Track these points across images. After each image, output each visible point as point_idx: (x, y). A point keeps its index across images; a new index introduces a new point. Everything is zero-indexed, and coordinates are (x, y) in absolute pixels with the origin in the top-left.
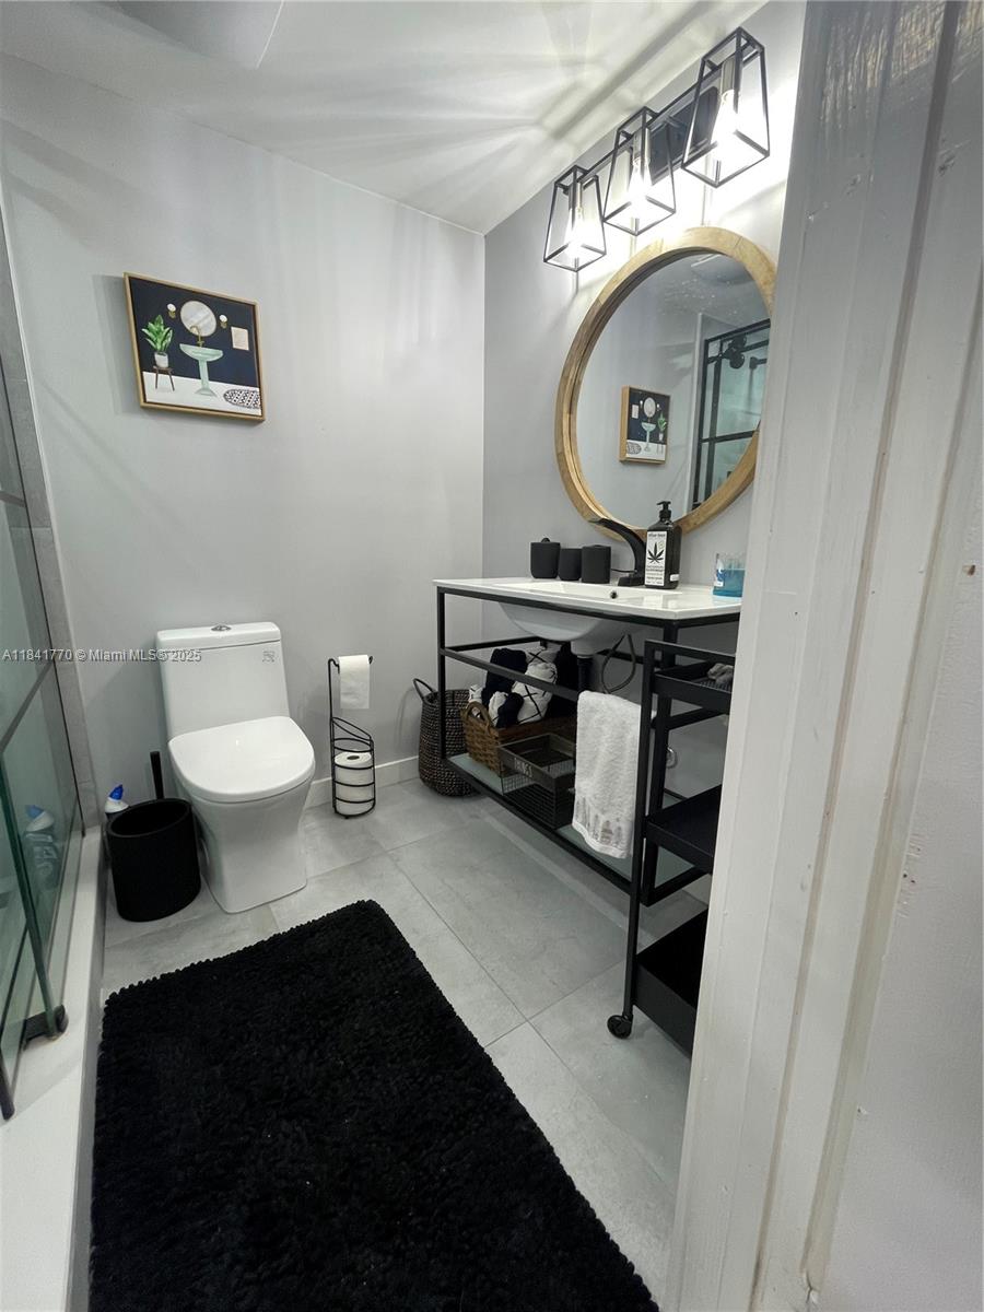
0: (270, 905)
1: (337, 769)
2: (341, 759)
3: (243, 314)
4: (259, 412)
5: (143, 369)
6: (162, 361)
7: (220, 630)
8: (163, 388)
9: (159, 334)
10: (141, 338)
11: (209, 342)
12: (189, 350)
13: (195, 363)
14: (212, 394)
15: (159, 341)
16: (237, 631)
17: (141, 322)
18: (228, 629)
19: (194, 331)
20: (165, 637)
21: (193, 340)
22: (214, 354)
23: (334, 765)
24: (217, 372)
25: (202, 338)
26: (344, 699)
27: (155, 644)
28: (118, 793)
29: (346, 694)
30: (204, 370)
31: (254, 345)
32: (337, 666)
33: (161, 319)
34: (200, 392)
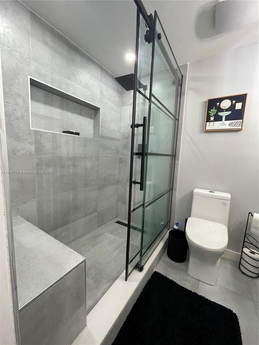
1: (243, 253)
2: (246, 250)
3: (242, 98)
4: (240, 127)
5: (207, 122)
6: (212, 119)
7: (211, 192)
8: (210, 126)
9: (213, 111)
10: (208, 114)
11: (227, 110)
12: (220, 114)
13: (222, 117)
14: (225, 124)
15: (213, 113)
16: (217, 194)
17: (209, 110)
18: (214, 192)
19: (224, 108)
20: (196, 191)
22: (228, 113)
23: (242, 251)
24: (228, 118)
25: (225, 109)
26: (252, 229)
27: (192, 192)
28: (177, 224)
29: (253, 228)
30: (224, 118)
31: (243, 106)
32: (252, 216)
33: (214, 108)
34: (221, 125)
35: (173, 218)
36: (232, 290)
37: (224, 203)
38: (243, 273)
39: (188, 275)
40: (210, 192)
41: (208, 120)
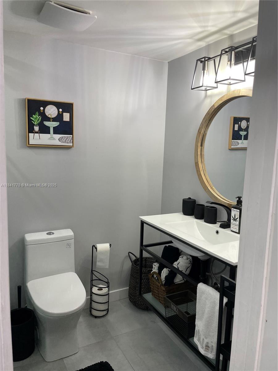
0: (64, 359)
2: (95, 290)
3: (68, 107)
4: (71, 144)
5: (29, 132)
6: (37, 128)
8: (36, 139)
9: (36, 118)
10: (30, 121)
11: (54, 120)
12: (47, 123)
13: (49, 128)
14: (54, 139)
15: (36, 121)
17: (30, 115)
18: (53, 233)
19: (49, 116)
21: (48, 119)
22: (56, 124)
23: (92, 293)
24: (57, 131)
25: (52, 118)
26: (98, 264)
30: (52, 131)
31: (71, 117)
32: (96, 248)
33: (37, 113)
34: (49, 139)
37: (68, 245)
38: (96, 317)
39: (48, 363)
40: (48, 234)
41: (31, 130)
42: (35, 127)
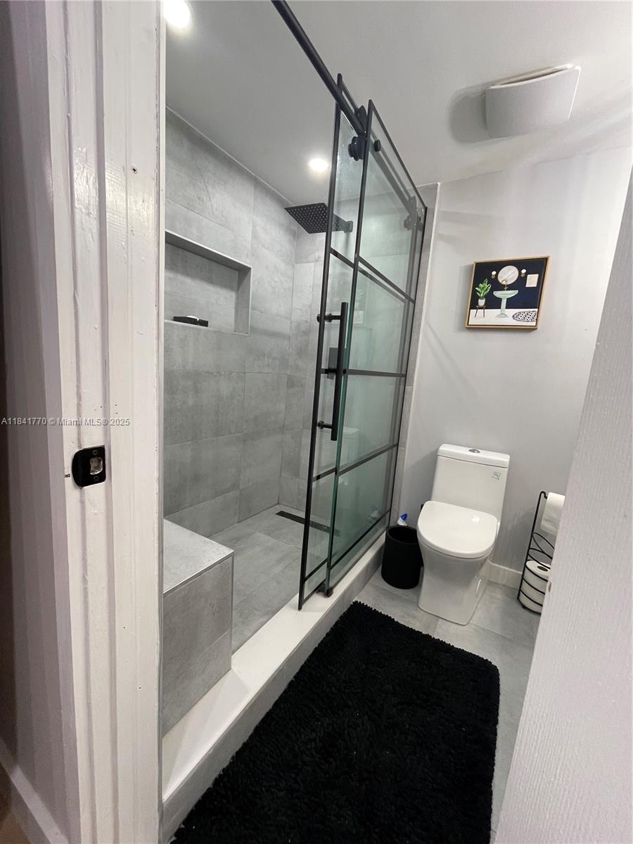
1: (526, 570)
2: (532, 565)
3: (538, 266)
4: (534, 324)
5: (471, 308)
6: (482, 302)
7: (473, 452)
8: (479, 317)
9: (484, 288)
10: (474, 292)
11: (510, 287)
12: (497, 294)
13: (500, 300)
14: (506, 316)
15: (483, 292)
16: (483, 455)
17: (476, 284)
18: (478, 452)
19: (504, 283)
20: (445, 448)
21: (501, 287)
22: (512, 293)
23: (525, 566)
24: (511, 304)
25: (508, 286)
26: (544, 523)
27: (437, 450)
28: (405, 517)
29: (546, 520)
30: (504, 303)
31: (541, 282)
32: (546, 497)
33: (486, 281)
34: (499, 316)
35: (397, 504)
36: (498, 633)
37: (496, 474)
38: (524, 607)
39: (419, 609)
40: (470, 450)
41: (474, 305)
42: (480, 301)
